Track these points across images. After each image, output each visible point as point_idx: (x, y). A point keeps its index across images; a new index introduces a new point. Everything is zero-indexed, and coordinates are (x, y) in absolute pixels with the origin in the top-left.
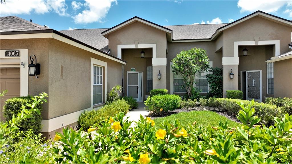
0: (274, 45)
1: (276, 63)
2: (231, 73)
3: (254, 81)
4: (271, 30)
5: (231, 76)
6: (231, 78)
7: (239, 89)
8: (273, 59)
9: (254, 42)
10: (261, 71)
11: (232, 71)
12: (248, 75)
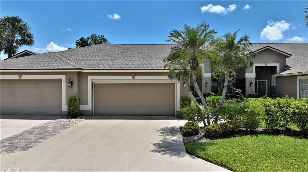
0: (276, 66)
1: (277, 77)
2: (251, 83)
3: (262, 87)
4: (274, 57)
5: (251, 84)
6: (251, 85)
7: (256, 92)
8: (276, 75)
9: (264, 64)
10: (267, 81)
11: (252, 82)
12: (258, 83)
